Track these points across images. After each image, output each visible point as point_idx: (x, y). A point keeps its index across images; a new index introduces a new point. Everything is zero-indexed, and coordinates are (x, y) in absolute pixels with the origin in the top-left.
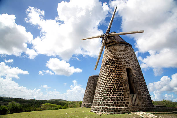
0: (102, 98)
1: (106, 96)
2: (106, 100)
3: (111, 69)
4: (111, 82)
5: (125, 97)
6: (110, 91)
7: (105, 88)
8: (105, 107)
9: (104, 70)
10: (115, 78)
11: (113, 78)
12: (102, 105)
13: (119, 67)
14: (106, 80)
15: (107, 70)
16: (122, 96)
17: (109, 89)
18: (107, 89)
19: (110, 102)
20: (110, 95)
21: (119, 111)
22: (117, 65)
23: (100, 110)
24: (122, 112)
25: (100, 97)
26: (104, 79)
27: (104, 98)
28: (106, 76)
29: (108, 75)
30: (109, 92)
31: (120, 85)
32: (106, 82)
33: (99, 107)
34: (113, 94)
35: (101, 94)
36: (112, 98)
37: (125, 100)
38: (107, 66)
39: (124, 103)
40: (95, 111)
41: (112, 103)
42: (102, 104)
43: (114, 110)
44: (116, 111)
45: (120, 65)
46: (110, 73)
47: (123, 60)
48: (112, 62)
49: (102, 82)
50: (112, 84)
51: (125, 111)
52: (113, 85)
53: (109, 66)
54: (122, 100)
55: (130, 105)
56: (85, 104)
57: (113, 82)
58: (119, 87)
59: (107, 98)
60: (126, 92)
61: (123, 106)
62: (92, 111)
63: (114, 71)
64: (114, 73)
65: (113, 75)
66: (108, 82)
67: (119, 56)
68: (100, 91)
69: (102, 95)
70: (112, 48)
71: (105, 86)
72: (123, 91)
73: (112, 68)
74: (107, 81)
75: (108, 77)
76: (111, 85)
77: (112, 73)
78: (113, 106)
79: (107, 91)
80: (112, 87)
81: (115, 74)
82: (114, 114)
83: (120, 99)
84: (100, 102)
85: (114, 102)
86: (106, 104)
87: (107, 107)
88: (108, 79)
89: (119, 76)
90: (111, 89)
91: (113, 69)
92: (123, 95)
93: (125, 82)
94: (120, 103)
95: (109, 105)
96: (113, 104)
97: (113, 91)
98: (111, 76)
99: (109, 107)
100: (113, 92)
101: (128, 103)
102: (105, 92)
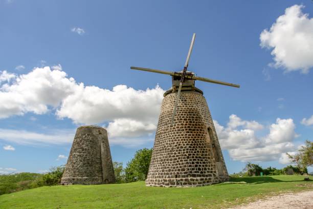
0: (181, 167)
1: (187, 163)
2: (188, 169)
3: (189, 127)
4: (191, 145)
5: (212, 165)
6: (193, 157)
7: (184, 153)
8: (189, 178)
9: (177, 127)
10: (197, 140)
11: (194, 140)
12: (184, 176)
13: (199, 125)
14: (184, 142)
15: (182, 127)
16: (208, 164)
17: (191, 155)
18: (187, 154)
19: (195, 172)
20: (193, 163)
21: (208, 182)
22: (197, 122)
23: (181, 183)
24: (211, 183)
25: (177, 165)
26: (179, 140)
27: (185, 166)
28: (182, 137)
29: (186, 135)
30: (192, 159)
31: (204, 150)
32: (184, 145)
33: (178, 179)
34: (197, 161)
35: (178, 162)
36: (196, 166)
37: (212, 169)
38: (182, 121)
39: (212, 172)
40: (172, 184)
41: (198, 172)
42: (183, 174)
43: (202, 181)
44: (204, 182)
45: (200, 122)
46: (188, 132)
47: (203, 116)
48: (190, 117)
49: (175, 144)
50: (194, 147)
51: (214, 182)
52: (196, 149)
53: (187, 122)
54: (209, 169)
55: (217, 174)
57: (194, 145)
58: (203, 152)
59: (190, 166)
60: (212, 158)
61: (210, 175)
63: (194, 130)
64: (195, 133)
65: (193, 135)
66: (187, 144)
67: (197, 109)
68: (174, 156)
69: (181, 163)
70: (187, 95)
71: (184, 150)
72: (209, 158)
73: (191, 125)
74: (185, 144)
75: (186, 137)
76: (193, 150)
77: (191, 132)
78: (200, 176)
79: (188, 158)
80: (195, 152)
81: (197, 135)
82: (203, 185)
83: (207, 168)
84: (178, 173)
85: (200, 171)
86: (190, 175)
87: (191, 178)
88: (187, 140)
89: (201, 137)
90: (194, 154)
91: (192, 127)
92: (209, 163)
93: (209, 147)
94: (208, 172)
95: (194, 176)
96: (199, 174)
97: (196, 157)
98: (190, 136)
99: (195, 178)
100: (197, 159)
101: (215, 172)
102: (184, 158)
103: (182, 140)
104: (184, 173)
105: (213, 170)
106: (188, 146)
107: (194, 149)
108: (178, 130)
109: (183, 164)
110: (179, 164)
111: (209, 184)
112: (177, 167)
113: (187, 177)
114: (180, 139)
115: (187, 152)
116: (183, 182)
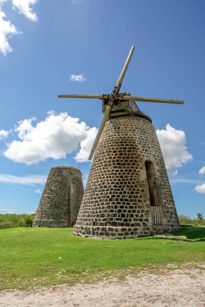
0: (100, 212)
1: (109, 207)
2: (109, 216)
3: (117, 161)
4: (118, 183)
5: (143, 211)
6: (117, 200)
7: (107, 194)
8: (107, 227)
9: (105, 162)
10: (125, 177)
11: (121, 177)
12: (101, 224)
13: (132, 157)
14: (109, 179)
15: (110, 161)
16: (138, 209)
17: (114, 196)
18: (110, 196)
19: (117, 219)
20: (116, 207)
21: (132, 233)
22: (129, 154)
23: (97, 233)
24: (137, 235)
25: (97, 209)
26: (104, 178)
27: (106, 211)
28: (108, 173)
29: (113, 171)
30: (116, 202)
31: (134, 190)
32: (108, 183)
33: (95, 227)
34: (122, 205)
35: (98, 205)
36: (120, 211)
37: (142, 216)
38: (111, 153)
39: (141, 220)
40: (88, 234)
41: (121, 220)
42: (102, 222)
43: (124, 232)
44: (127, 234)
45: (135, 154)
46: (116, 167)
47: (140, 147)
48: (121, 148)
49: (100, 183)
50: (120, 187)
51: (143, 234)
52: (123, 189)
53: (116, 155)
54: (137, 216)
55: (150, 223)
56: (40, 221)
57: (121, 183)
58: (132, 193)
59: (112, 211)
60: (145, 201)
61: (139, 225)
62: (78, 235)
63: (124, 164)
64: (124, 167)
65: (122, 171)
66: (112, 183)
67: (132, 138)
68: (95, 198)
69: (101, 206)
70: (121, 121)
71: (107, 190)
72: (139, 201)
73: (120, 158)
74: (110, 182)
75: (112, 174)
76: (118, 190)
77: (120, 167)
78: (122, 225)
79: (111, 200)
80: (121, 193)
81: (126, 170)
82: (125, 238)
83: (134, 214)
84: (96, 220)
85: (123, 219)
86: (109, 223)
87: (111, 227)
88: (113, 177)
89: (133, 174)
90: (118, 196)
91: (122, 161)
92: (140, 207)
93: (142, 186)
94: (135, 220)
95: (115, 224)
96: (122, 222)
97: (122, 200)
98: (118, 173)
99: (115, 228)
100: (122, 202)
101: (147, 220)
102: (106, 200)
103: (107, 177)
104: (103, 220)
105: (144, 218)
106: (113, 185)
107: (120, 189)
108: (105, 165)
109: (103, 208)
110: (100, 208)
111: (133, 236)
112: (97, 212)
113: (106, 225)
114: (105, 176)
115: (110, 193)
116: (100, 231)
